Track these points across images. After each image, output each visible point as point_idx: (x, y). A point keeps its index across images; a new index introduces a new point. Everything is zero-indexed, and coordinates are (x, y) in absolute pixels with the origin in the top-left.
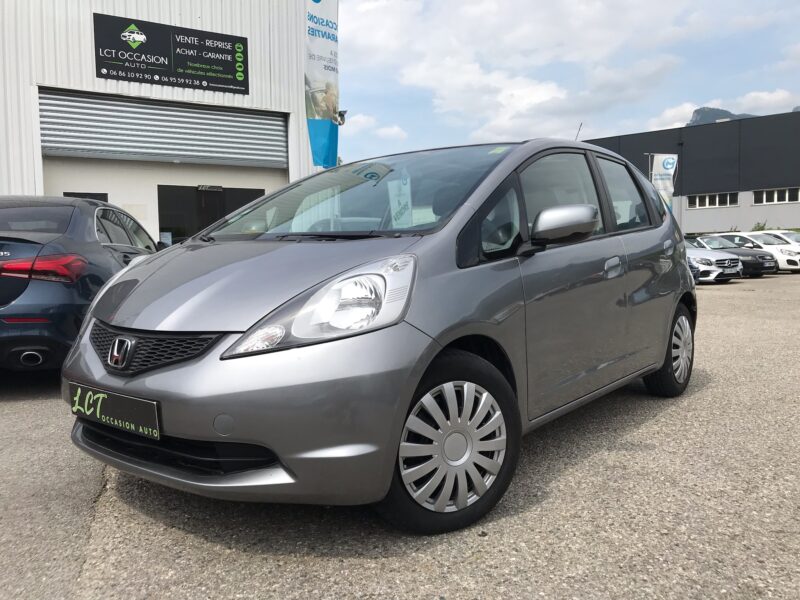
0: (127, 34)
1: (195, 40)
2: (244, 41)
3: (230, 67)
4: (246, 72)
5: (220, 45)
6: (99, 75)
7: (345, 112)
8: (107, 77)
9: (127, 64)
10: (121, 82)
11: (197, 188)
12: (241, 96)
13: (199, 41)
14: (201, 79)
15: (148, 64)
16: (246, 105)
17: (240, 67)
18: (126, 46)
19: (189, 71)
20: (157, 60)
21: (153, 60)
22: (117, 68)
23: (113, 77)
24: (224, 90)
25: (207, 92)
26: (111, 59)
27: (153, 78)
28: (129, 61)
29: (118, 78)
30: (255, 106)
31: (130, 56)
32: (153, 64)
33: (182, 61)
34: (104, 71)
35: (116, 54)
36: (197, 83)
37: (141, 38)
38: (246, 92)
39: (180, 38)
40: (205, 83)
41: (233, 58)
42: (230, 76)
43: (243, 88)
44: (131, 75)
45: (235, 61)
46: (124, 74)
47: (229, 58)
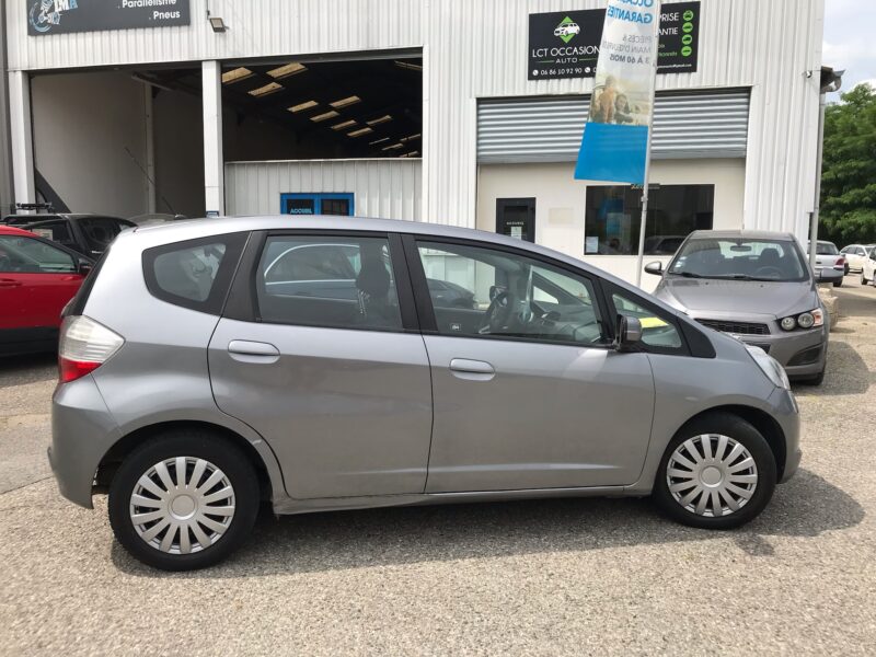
0: (559, 29)
2: (695, 6)
3: (674, 43)
4: (694, 46)
5: (665, 18)
6: (531, 77)
7: (842, 72)
8: (539, 77)
9: (558, 61)
10: (551, 81)
11: (630, 186)
12: (686, 74)
15: (579, 57)
16: (692, 86)
17: (688, 39)
18: (559, 42)
20: (590, 50)
21: (585, 51)
22: (547, 67)
23: (553, 77)
26: (543, 58)
27: (584, 71)
28: (561, 58)
29: (548, 77)
30: (705, 85)
31: (563, 52)
32: (586, 56)
34: (536, 72)
35: (549, 52)
37: (574, 30)
38: (693, 69)
41: (680, 30)
42: (674, 54)
43: (690, 65)
44: (562, 72)
45: (681, 33)
46: (554, 73)
47: (674, 31)
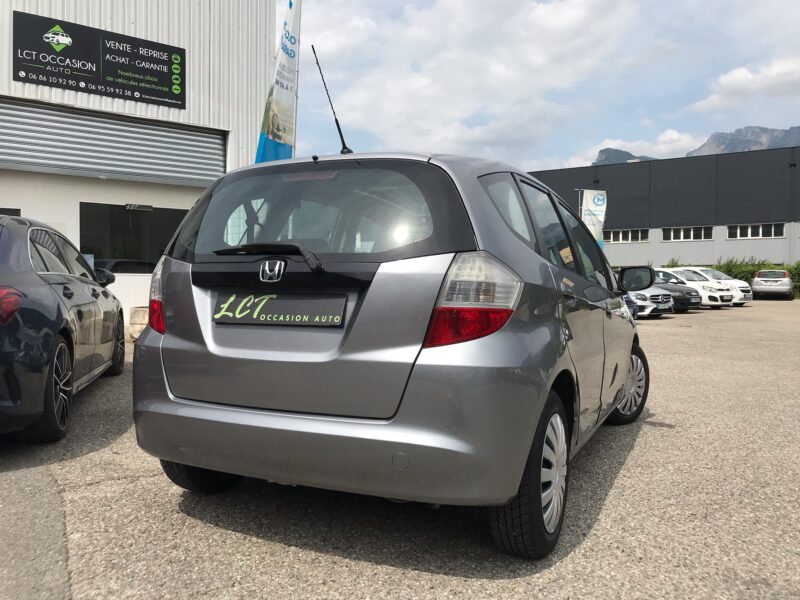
0: (50, 35)
1: (128, 48)
2: (181, 52)
3: (165, 79)
4: (183, 85)
5: (156, 54)
6: (16, 78)
8: (25, 80)
9: (49, 68)
10: (41, 86)
11: (124, 207)
12: (177, 110)
13: (132, 48)
14: (133, 89)
15: (73, 69)
16: (181, 121)
17: (177, 79)
18: (48, 48)
19: (120, 80)
20: (84, 65)
21: (79, 65)
22: (38, 72)
23: (32, 81)
24: (159, 103)
25: (139, 103)
26: (31, 61)
27: (78, 84)
28: (51, 65)
29: (38, 82)
30: (192, 122)
31: (53, 59)
32: (77, 69)
33: (112, 68)
34: (22, 74)
35: (37, 56)
36: (129, 93)
37: (66, 40)
38: (182, 106)
39: (110, 44)
40: (137, 94)
41: (170, 69)
42: (165, 89)
43: (180, 102)
44: (53, 80)
45: (171, 73)
46: (45, 79)
47: (165, 69)
